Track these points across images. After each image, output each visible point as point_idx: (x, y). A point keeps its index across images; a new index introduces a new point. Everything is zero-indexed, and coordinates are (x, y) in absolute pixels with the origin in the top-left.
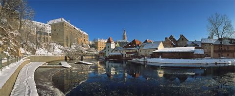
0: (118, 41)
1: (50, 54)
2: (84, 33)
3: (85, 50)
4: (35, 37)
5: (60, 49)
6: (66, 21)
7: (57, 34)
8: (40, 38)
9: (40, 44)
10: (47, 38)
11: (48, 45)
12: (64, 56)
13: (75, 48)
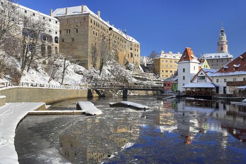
0: (207, 56)
1: (55, 84)
2: (130, 39)
3: (131, 77)
4: (20, 44)
5: (78, 73)
6: (92, 13)
7: (73, 40)
8: (32, 47)
9: (31, 61)
10: (49, 48)
11: (51, 63)
12: (85, 89)
13: (112, 72)
